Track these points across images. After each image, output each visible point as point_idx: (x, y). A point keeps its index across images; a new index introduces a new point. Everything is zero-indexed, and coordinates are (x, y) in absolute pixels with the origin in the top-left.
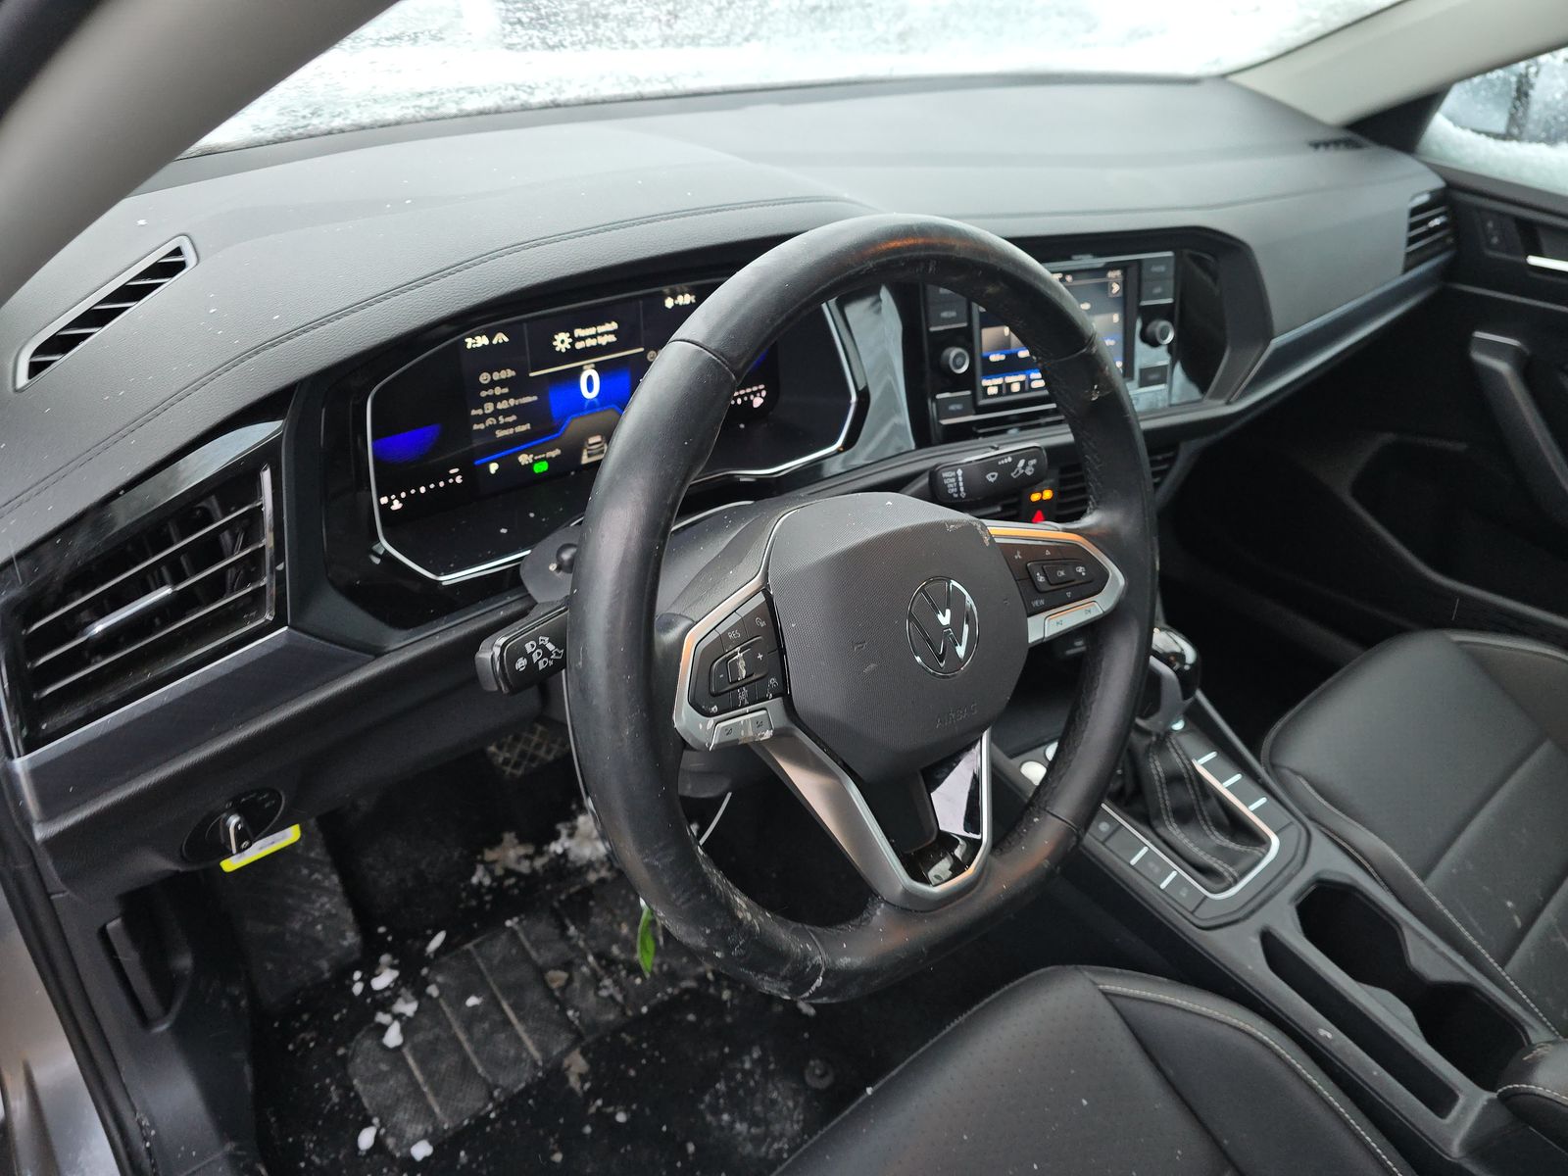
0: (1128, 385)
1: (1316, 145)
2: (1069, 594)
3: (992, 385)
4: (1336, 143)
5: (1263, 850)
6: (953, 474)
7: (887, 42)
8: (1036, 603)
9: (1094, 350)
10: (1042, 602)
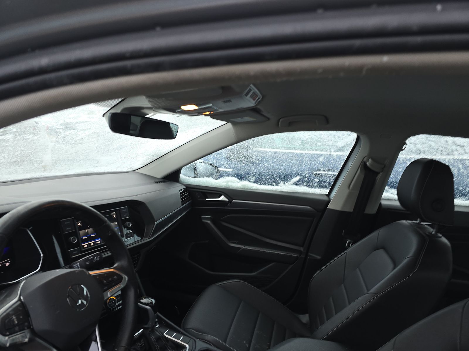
0: (123, 238)
1: (157, 182)
2: (113, 284)
3: (85, 245)
4: (162, 182)
5: (185, 350)
6: (76, 265)
7: (39, 168)
8: (105, 288)
9: (107, 223)
10: (106, 288)
